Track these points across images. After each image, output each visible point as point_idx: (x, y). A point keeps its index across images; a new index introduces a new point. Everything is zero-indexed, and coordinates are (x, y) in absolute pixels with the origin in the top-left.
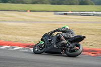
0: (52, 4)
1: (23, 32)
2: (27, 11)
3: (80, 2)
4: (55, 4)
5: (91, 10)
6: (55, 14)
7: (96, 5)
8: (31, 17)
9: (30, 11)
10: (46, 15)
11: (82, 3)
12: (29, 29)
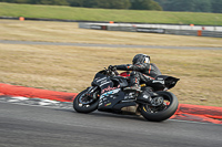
0: (73, 5)
1: (35, 66)
2: (18, 19)
3: (133, 4)
4: (78, 6)
5: (154, 20)
6: (81, 27)
7: (165, 10)
8: (32, 31)
9: (26, 19)
10: (62, 29)
11: (136, 6)
12: (44, 59)
